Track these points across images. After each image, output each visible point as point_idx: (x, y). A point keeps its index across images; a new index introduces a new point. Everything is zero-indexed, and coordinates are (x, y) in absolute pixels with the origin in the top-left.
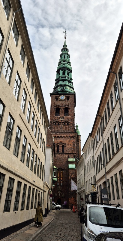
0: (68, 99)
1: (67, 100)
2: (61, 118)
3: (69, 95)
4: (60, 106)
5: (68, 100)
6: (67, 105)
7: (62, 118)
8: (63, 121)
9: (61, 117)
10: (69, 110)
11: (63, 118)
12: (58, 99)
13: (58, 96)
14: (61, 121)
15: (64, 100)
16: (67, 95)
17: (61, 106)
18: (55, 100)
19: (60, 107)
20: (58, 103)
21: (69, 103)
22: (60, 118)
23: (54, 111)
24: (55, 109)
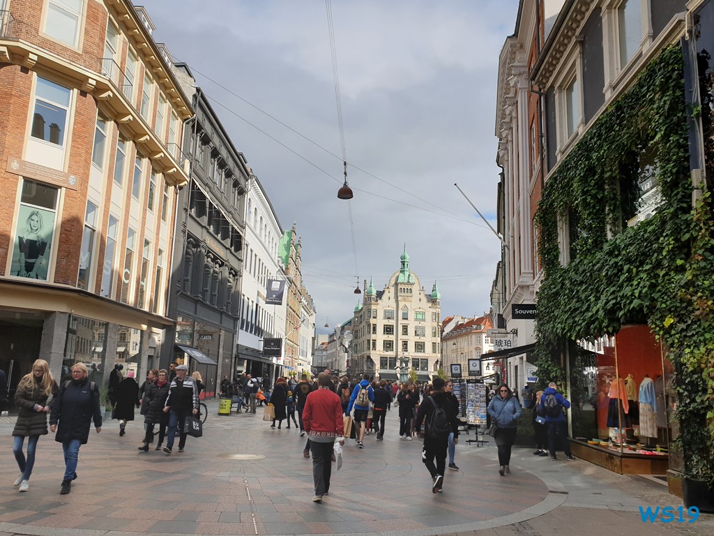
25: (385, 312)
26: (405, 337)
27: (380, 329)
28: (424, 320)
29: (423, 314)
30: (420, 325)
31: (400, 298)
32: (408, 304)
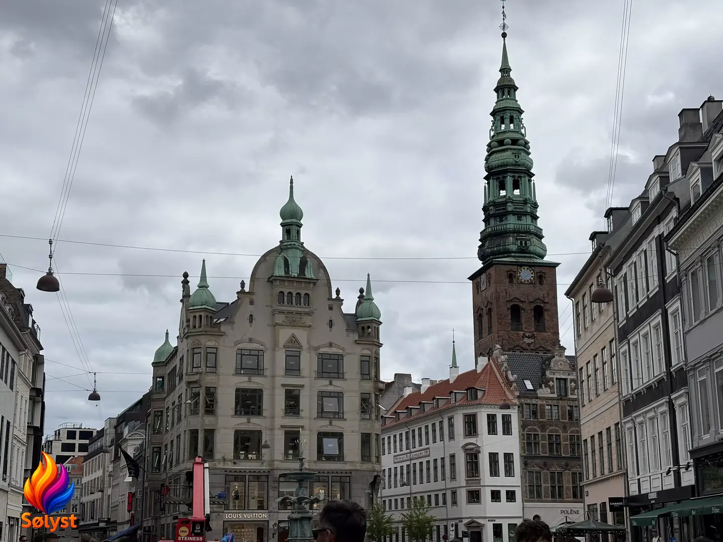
0: (540, 278)
1: (538, 284)
2: (527, 337)
3: (544, 270)
4: (522, 302)
5: (541, 283)
6: (539, 299)
7: (529, 337)
8: (532, 347)
9: (527, 334)
10: (546, 313)
11: (532, 337)
12: (515, 280)
13: (514, 268)
14: (529, 344)
15: (531, 283)
16: (537, 269)
17: (525, 302)
18: (508, 280)
19: (521, 304)
20: (516, 292)
21: (545, 292)
22: (524, 336)
23: (506, 316)
24: (508, 309)
25: (241, 354)
26: (291, 421)
27: (226, 401)
28: (340, 375)
29: (339, 358)
30: (330, 388)
31: (279, 318)
32: (301, 335)
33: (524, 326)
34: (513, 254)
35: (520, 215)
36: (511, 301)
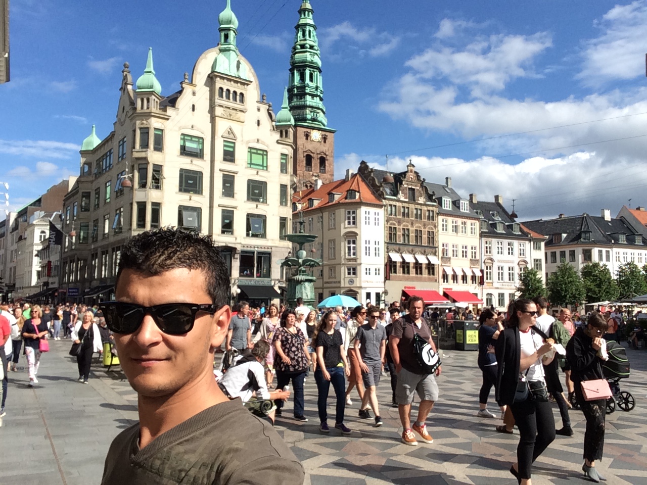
0: (325, 139)
1: (323, 142)
3: (327, 134)
5: (325, 142)
6: (323, 152)
7: (316, 176)
9: (315, 174)
10: (326, 162)
12: (309, 138)
13: (309, 130)
15: (319, 142)
16: (324, 133)
18: (305, 138)
19: (312, 154)
20: (309, 146)
21: (327, 148)
22: (313, 175)
23: (303, 161)
24: (304, 157)
25: (184, 138)
26: (228, 202)
27: (171, 179)
28: (265, 167)
29: (264, 153)
30: (257, 177)
31: (219, 111)
32: (236, 127)
33: (313, 169)
34: (308, 121)
35: (313, 96)
36: (306, 152)
